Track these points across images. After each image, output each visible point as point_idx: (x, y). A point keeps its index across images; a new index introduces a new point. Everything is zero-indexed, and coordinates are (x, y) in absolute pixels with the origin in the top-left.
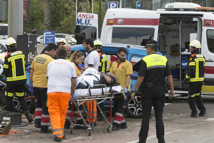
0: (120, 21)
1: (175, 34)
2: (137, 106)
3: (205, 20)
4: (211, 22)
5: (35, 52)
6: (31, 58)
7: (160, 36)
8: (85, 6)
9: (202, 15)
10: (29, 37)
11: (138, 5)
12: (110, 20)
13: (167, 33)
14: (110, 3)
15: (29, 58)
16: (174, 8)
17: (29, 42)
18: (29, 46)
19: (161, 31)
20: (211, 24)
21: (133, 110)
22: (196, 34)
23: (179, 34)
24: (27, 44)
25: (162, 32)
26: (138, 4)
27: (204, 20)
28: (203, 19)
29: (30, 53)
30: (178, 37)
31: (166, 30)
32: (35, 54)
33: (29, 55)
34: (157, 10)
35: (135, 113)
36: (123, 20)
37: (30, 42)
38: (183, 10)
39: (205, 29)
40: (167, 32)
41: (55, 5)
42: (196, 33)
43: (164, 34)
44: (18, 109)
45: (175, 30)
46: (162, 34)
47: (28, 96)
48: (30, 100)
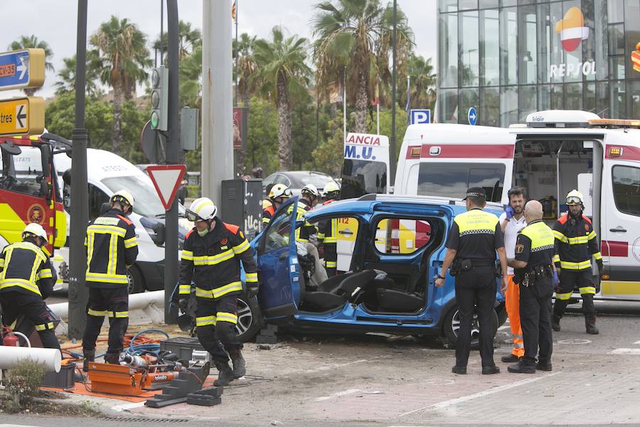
0: (434, 150)
1: (548, 175)
3: (608, 146)
4: (622, 149)
6: (250, 227)
7: (516, 180)
8: (362, 119)
9: (602, 137)
11: (471, 117)
12: (414, 148)
13: (532, 174)
14: (413, 112)
15: (248, 226)
16: (544, 121)
17: (246, 195)
18: (246, 202)
19: (518, 170)
20: (622, 154)
22: (591, 175)
23: (556, 175)
24: (243, 197)
25: (521, 172)
26: (471, 114)
27: (606, 145)
28: (604, 143)
29: (249, 217)
30: (553, 181)
31: (528, 169)
34: (511, 126)
36: (440, 148)
37: (249, 194)
38: (564, 126)
39: (608, 164)
40: (531, 172)
41: (301, 116)
42: (591, 172)
43: (525, 176)
45: (547, 168)
46: (521, 176)
47: (244, 306)
48: (250, 314)
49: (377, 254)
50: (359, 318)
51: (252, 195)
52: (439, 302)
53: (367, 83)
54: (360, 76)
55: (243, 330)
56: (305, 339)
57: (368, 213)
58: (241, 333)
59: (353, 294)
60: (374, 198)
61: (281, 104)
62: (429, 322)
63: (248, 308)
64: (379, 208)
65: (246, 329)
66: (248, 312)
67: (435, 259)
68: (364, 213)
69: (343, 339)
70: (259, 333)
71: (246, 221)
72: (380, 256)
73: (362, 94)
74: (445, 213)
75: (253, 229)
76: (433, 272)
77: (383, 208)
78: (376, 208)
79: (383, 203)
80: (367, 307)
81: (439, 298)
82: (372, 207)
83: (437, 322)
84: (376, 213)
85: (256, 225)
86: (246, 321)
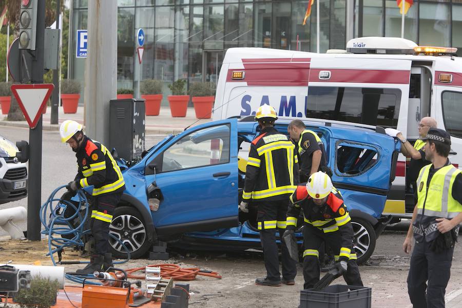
4: (452, 76)
5: (143, 134)
6: (137, 146)
9: (430, 63)
10: (135, 103)
11: (140, 38)
14: (79, 33)
16: (366, 47)
17: (135, 114)
18: (134, 122)
20: (451, 80)
22: (419, 99)
24: (132, 117)
26: (140, 35)
27: (436, 71)
28: (433, 70)
29: (136, 136)
32: (142, 138)
33: (135, 139)
38: (385, 52)
39: (437, 90)
44: (119, 249)
47: (139, 224)
48: (143, 231)
50: (245, 235)
51: (138, 114)
55: (136, 247)
58: (134, 249)
63: (141, 225)
65: (139, 246)
66: (142, 229)
68: (247, 134)
69: (224, 255)
70: (151, 249)
85: (141, 144)
86: (139, 238)
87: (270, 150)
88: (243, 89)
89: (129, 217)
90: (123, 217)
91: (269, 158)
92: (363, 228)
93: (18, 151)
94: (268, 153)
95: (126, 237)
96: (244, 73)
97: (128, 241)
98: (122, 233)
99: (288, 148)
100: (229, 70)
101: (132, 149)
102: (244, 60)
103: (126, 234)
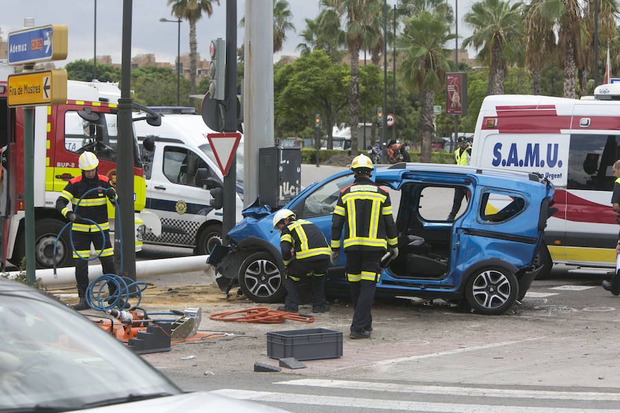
0: (584, 121)
2: (492, 290)
5: (297, 182)
6: (286, 193)
10: (282, 151)
15: (283, 193)
17: (282, 162)
18: (281, 169)
21: (482, 297)
24: (278, 165)
29: (284, 183)
32: (296, 185)
33: (283, 186)
35: (487, 304)
37: (285, 161)
44: (256, 293)
47: (274, 269)
48: (279, 276)
49: (421, 221)
50: (387, 282)
51: (288, 162)
52: (461, 267)
53: (574, 50)
54: (568, 43)
55: (272, 291)
56: (336, 301)
57: (397, 181)
58: (270, 293)
59: (383, 258)
60: (404, 167)
61: (498, 70)
62: (453, 287)
63: (277, 270)
64: (409, 176)
65: (275, 290)
66: (277, 274)
67: (459, 226)
68: (393, 181)
71: (281, 187)
72: (423, 222)
73: (570, 61)
74: (471, 182)
75: (289, 194)
76: (457, 238)
77: (414, 177)
78: (405, 176)
79: (411, 171)
80: (392, 271)
81: (460, 264)
82: (401, 175)
83: (459, 286)
84: (405, 181)
85: (293, 191)
86: (275, 282)
87: (353, 199)
88: (495, 136)
89: (265, 262)
90: (259, 262)
91: (351, 207)
92: (503, 277)
93: (212, 198)
94: (351, 201)
95: (263, 282)
96: (496, 121)
97: (264, 285)
98: (259, 277)
99: (374, 200)
100: (485, 118)
101: (279, 195)
102: (497, 108)
103: (263, 278)
